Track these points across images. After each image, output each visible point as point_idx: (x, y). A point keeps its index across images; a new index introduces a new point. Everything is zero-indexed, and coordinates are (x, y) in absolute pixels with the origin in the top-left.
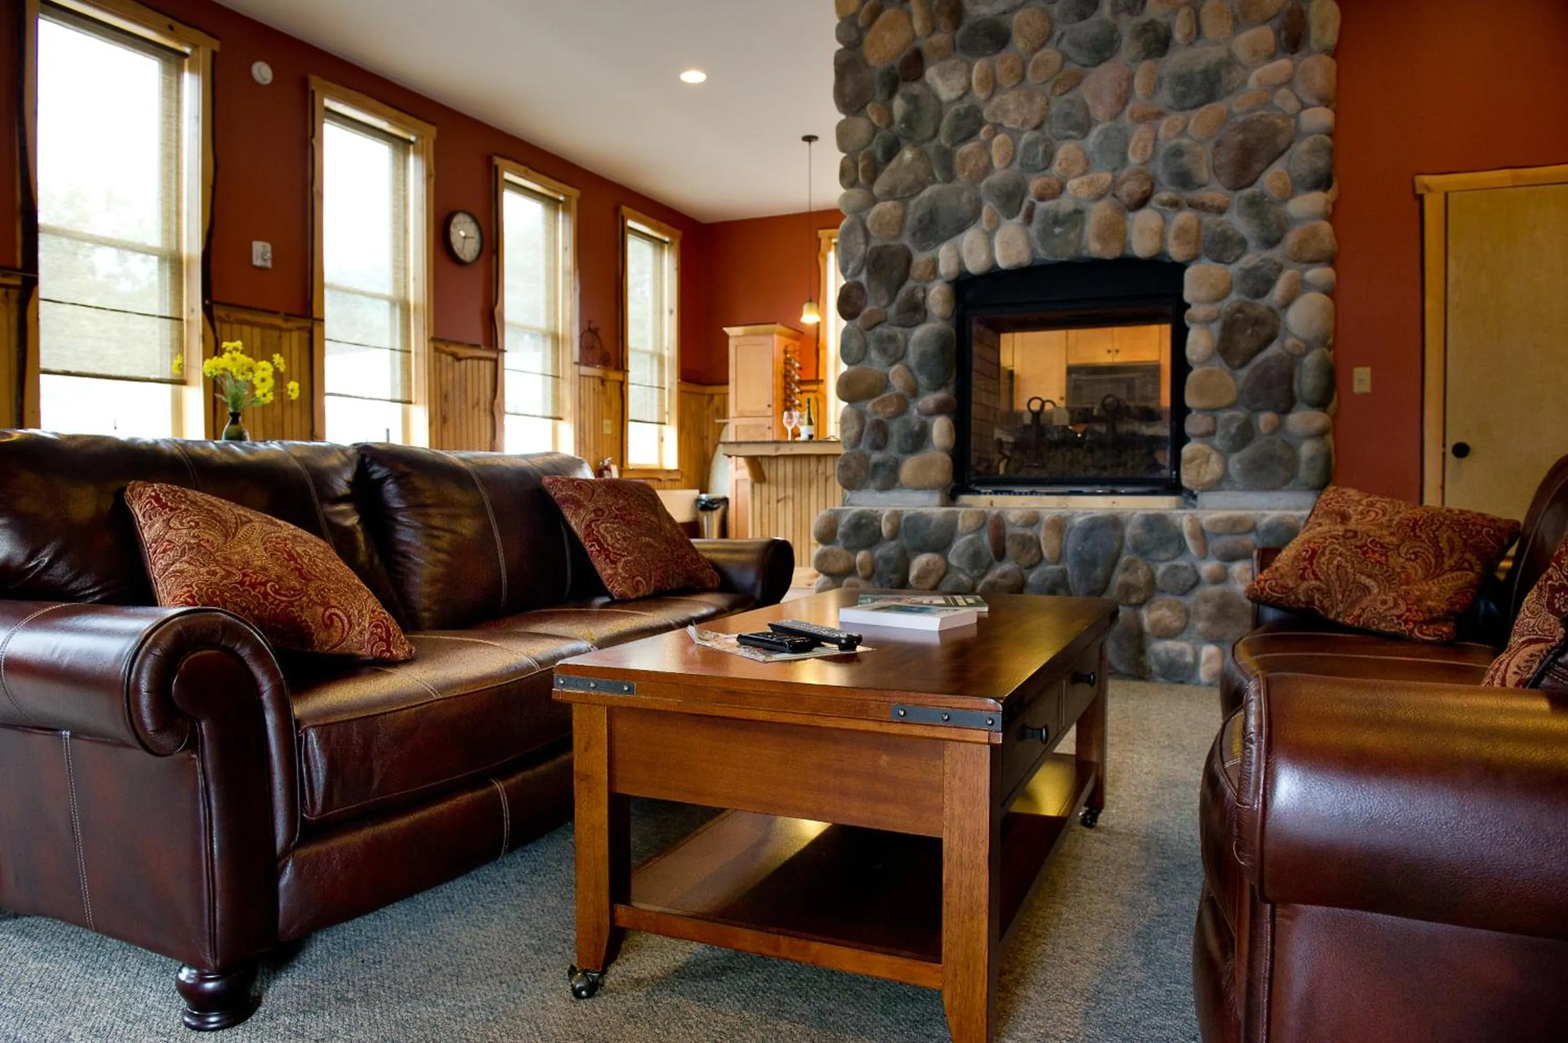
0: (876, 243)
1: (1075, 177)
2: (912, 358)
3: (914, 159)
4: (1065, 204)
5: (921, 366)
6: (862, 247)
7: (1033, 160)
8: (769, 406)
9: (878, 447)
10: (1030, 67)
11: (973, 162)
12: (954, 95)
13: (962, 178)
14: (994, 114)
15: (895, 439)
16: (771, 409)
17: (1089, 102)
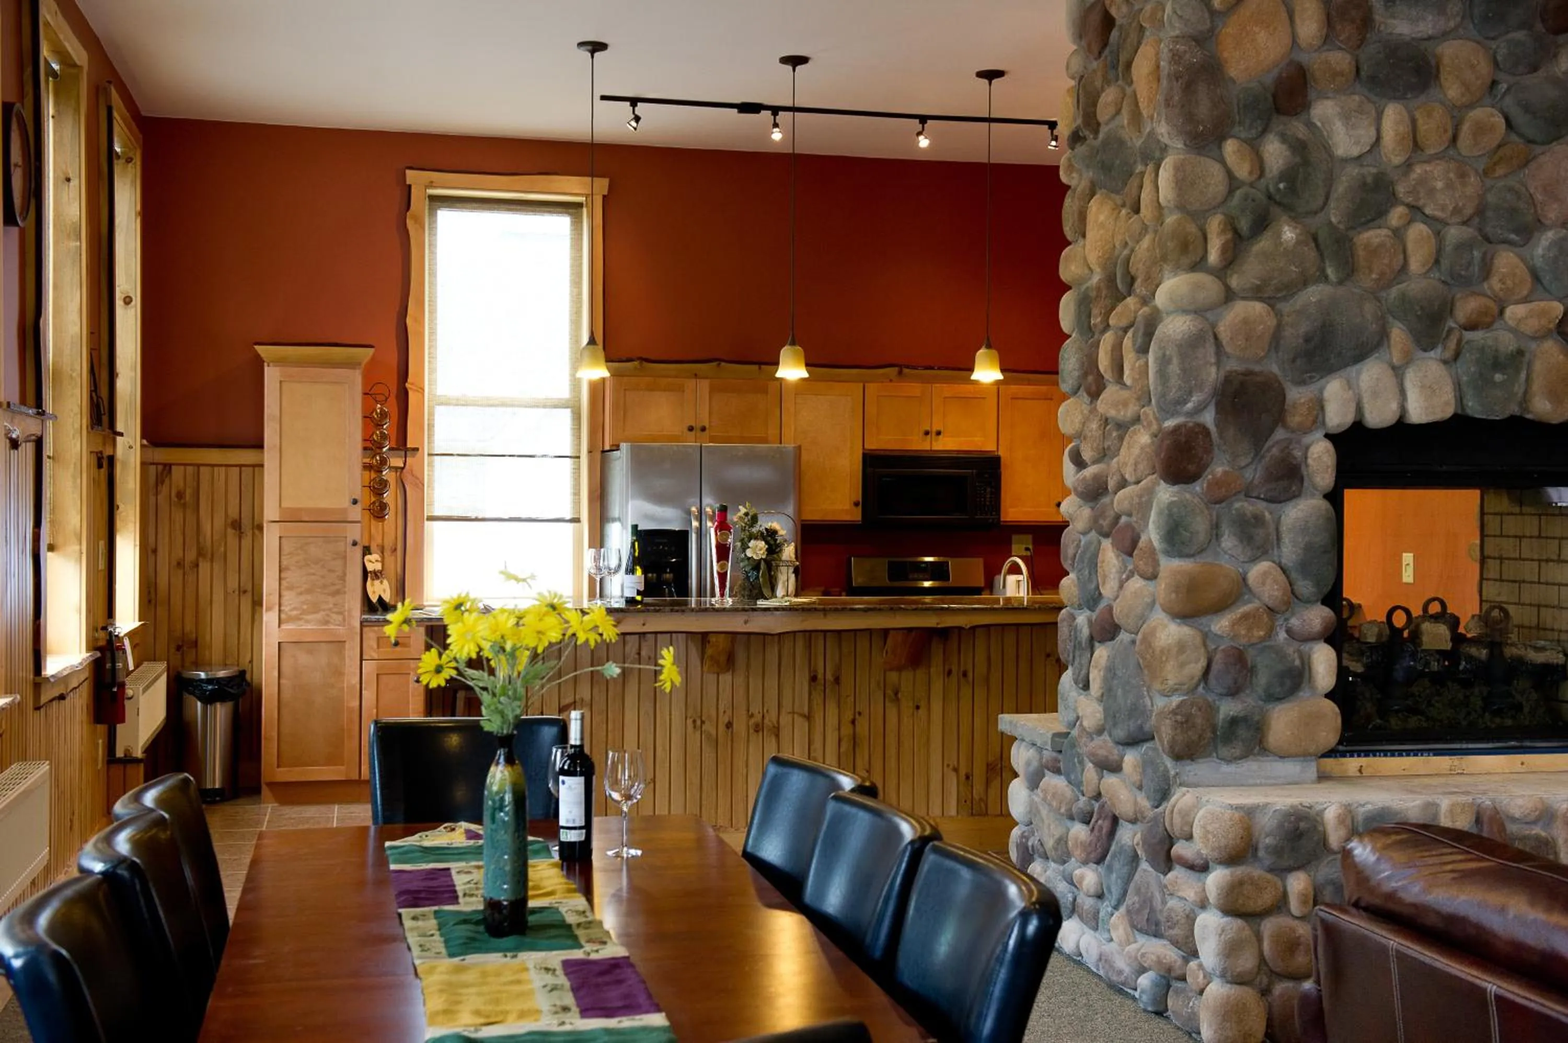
0: (1233, 365)
1: (1517, 302)
2: (1289, 552)
3: (1298, 243)
4: (1506, 342)
5: (1304, 567)
6: (1213, 370)
7: (1467, 269)
8: (355, 502)
9: (1233, 692)
10: (1466, 128)
11: (1386, 261)
12: (1355, 151)
13: (1367, 280)
14: (1413, 191)
15: (1262, 679)
16: (358, 507)
17: (1539, 197)
